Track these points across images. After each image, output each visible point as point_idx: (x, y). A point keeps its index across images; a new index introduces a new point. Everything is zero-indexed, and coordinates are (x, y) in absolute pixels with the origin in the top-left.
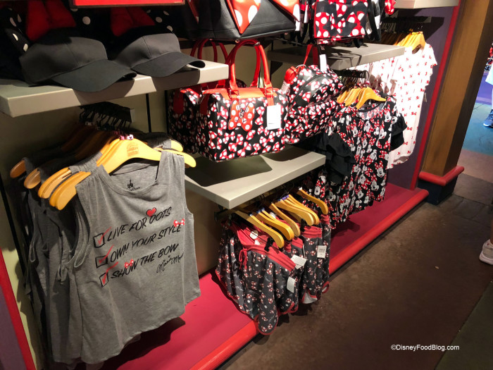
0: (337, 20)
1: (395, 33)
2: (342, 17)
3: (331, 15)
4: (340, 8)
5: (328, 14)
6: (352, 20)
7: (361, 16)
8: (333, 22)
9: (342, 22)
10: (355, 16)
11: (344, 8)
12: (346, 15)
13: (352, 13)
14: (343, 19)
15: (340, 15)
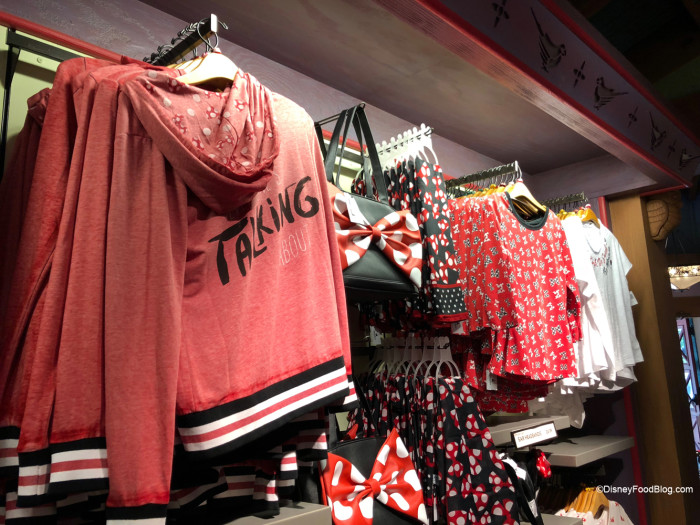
0: (479, 515)
1: (562, 488)
2: (484, 511)
3: (468, 512)
4: (480, 498)
5: (464, 512)
6: (498, 512)
7: (509, 506)
8: (474, 519)
9: (486, 517)
10: (502, 506)
11: (485, 497)
12: (490, 507)
13: (497, 503)
14: (486, 513)
15: (481, 509)
